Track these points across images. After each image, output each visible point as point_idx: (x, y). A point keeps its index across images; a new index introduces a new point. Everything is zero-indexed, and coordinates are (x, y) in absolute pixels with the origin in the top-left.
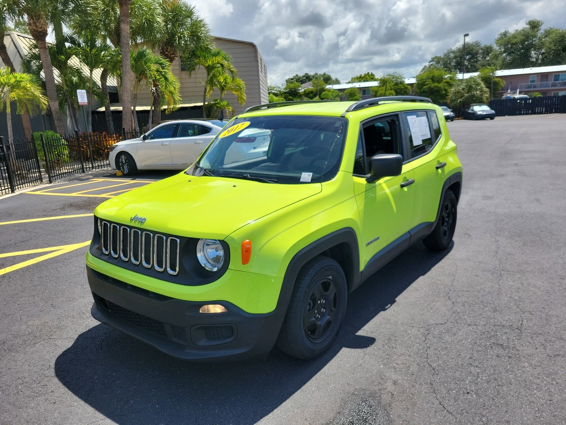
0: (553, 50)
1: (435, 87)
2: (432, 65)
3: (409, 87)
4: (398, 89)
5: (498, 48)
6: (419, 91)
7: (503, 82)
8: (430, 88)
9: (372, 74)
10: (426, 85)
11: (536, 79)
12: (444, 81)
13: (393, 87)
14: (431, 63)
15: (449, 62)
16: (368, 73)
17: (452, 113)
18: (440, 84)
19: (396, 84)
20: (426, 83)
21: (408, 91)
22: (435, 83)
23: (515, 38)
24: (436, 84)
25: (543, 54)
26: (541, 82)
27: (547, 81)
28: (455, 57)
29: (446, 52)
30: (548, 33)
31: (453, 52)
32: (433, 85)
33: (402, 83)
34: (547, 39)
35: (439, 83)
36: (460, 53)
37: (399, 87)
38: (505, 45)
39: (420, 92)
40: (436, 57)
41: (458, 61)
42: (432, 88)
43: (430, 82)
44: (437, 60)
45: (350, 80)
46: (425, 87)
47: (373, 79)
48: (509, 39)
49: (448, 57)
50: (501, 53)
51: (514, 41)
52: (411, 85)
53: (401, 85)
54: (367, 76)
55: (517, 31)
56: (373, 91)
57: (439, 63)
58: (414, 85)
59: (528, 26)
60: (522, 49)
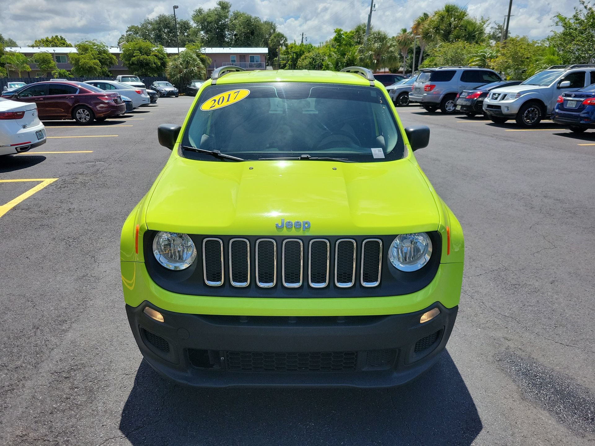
0: (244, 32)
1: (144, 59)
2: (130, 35)
3: (114, 57)
4: (103, 58)
5: (195, 25)
6: (127, 62)
7: (209, 59)
8: (138, 60)
9: (62, 38)
10: (134, 57)
11: (236, 59)
12: (152, 54)
13: (96, 56)
14: (129, 33)
15: (147, 33)
16: (57, 36)
17: (176, 89)
18: (150, 57)
19: (100, 53)
20: (134, 55)
21: (113, 62)
22: (143, 55)
23: (210, 16)
24: (145, 57)
25: (235, 35)
26: (240, 62)
27: (245, 62)
28: (154, 29)
29: (143, 22)
30: (237, 16)
31: (151, 24)
32: (142, 57)
33: (105, 52)
34: (237, 21)
35: (147, 56)
36: (158, 26)
37: (103, 57)
38: (202, 23)
39: (129, 64)
40: (133, 27)
41: (157, 34)
42: (141, 60)
43: (138, 54)
44: (134, 30)
45: (33, 43)
46: (134, 58)
47: (64, 44)
48: (204, 17)
49: (146, 28)
50: (199, 31)
51: (209, 19)
52: (117, 55)
53: (105, 55)
54: (56, 40)
55: (210, 9)
56: (72, 58)
57: (137, 33)
58: (121, 55)
59: (219, 6)
60: (218, 28)
